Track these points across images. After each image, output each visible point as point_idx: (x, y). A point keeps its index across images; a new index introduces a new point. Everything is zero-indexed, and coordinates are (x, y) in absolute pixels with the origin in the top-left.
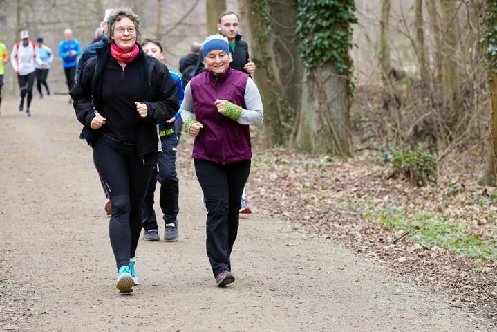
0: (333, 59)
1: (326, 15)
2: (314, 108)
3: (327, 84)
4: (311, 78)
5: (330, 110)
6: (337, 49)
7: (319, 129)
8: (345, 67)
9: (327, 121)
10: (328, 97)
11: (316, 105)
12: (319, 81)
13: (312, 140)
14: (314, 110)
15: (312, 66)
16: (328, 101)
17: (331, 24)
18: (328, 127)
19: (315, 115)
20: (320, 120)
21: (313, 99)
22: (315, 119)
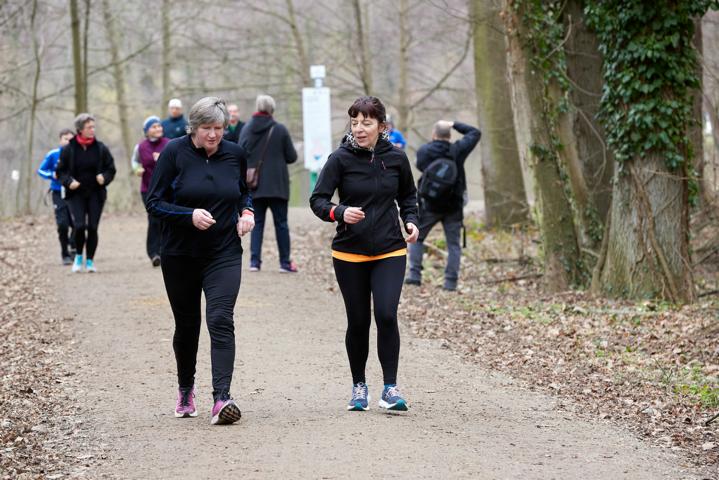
0: (660, 146)
1: (649, 75)
2: (631, 225)
3: (651, 187)
4: (626, 177)
5: (657, 228)
6: (666, 130)
7: (639, 259)
8: (679, 158)
9: (652, 245)
10: (654, 208)
11: (635, 220)
12: (638, 182)
13: (629, 277)
14: (631, 229)
15: (627, 157)
16: (653, 214)
17: (657, 89)
18: (654, 256)
19: (633, 237)
20: (641, 243)
21: (630, 211)
22: (633, 242)
